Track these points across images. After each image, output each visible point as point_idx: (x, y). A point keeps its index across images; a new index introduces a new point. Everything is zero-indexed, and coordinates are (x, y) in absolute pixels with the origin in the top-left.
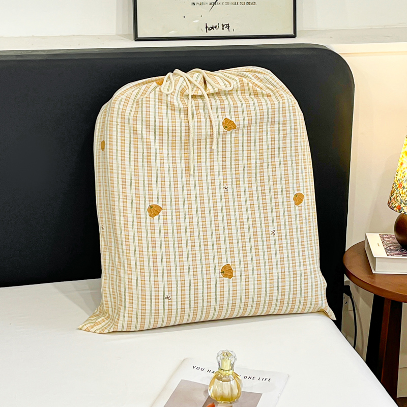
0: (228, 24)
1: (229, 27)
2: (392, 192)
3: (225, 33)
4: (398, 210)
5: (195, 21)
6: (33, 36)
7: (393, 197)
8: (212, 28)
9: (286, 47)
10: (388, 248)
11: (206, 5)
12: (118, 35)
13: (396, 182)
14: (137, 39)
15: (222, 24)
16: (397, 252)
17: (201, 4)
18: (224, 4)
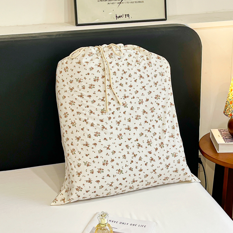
0: (129, 14)
1: (129, 16)
2: (226, 107)
3: (127, 19)
4: (230, 117)
5: (110, 13)
7: (227, 109)
8: (120, 17)
10: (225, 138)
11: (116, 4)
12: (66, 23)
13: (229, 101)
14: (77, 25)
15: (125, 15)
16: (230, 140)
17: (113, 3)
18: (126, 3)
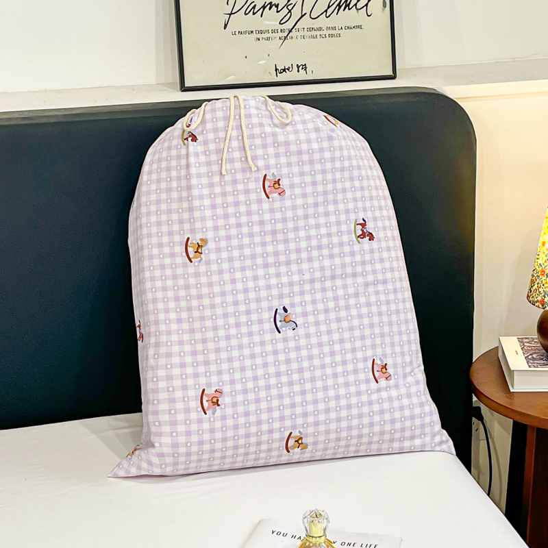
0: (305, 65)
1: (306, 68)
2: (533, 282)
3: (302, 76)
4: (540, 306)
5: (260, 63)
6: (46, 90)
7: (534, 288)
8: (284, 70)
9: (383, 93)
10: (530, 357)
11: (274, 40)
12: (159, 84)
13: (538, 268)
14: (184, 89)
15: (297, 65)
16: (542, 362)
17: (268, 39)
18: (299, 37)
